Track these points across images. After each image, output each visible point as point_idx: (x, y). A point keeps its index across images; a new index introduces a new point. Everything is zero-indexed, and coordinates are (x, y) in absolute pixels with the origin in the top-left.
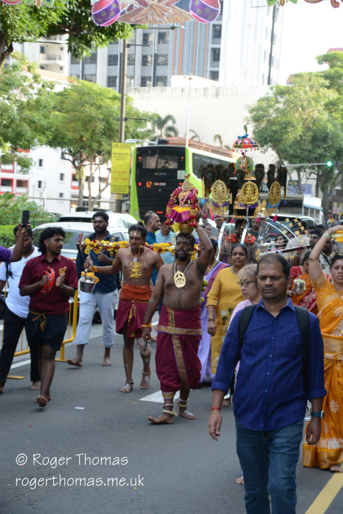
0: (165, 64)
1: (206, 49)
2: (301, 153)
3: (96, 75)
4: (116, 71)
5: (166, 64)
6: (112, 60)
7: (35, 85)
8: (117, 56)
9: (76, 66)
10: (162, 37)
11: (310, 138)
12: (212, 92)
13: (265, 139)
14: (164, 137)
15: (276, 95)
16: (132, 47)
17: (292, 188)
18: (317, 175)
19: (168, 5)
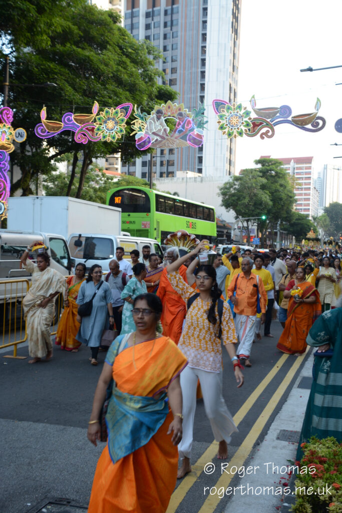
0: (173, 165)
1: (195, 157)
2: (248, 212)
3: (135, 172)
4: (146, 169)
6: (144, 164)
7: (103, 179)
8: (146, 162)
9: (125, 168)
10: (171, 151)
11: (253, 204)
12: (199, 179)
13: (229, 204)
15: (234, 181)
16: (155, 158)
17: (244, 231)
18: (258, 223)
19: (176, 138)
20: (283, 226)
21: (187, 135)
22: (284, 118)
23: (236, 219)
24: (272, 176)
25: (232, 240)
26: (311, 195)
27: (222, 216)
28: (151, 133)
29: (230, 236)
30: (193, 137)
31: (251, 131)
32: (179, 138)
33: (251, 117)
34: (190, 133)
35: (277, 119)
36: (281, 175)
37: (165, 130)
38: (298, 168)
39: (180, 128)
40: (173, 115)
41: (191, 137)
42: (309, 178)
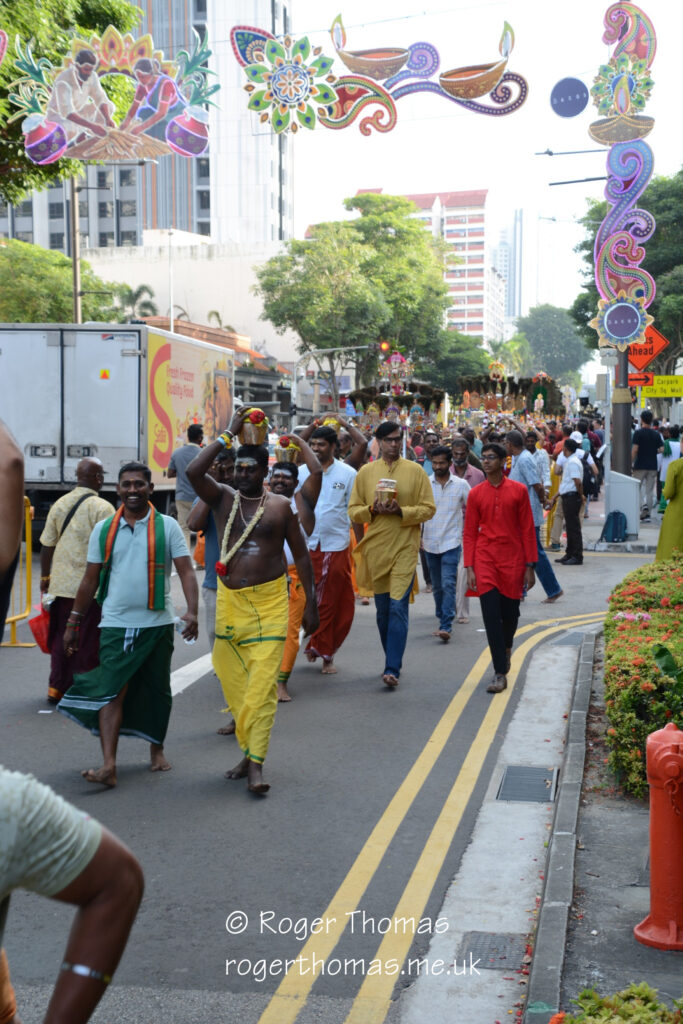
1: (189, 192)
2: (332, 333)
3: (32, 232)
4: (61, 225)
5: (134, 214)
6: (55, 210)
8: (62, 204)
10: (125, 176)
11: (343, 313)
12: (202, 252)
13: (282, 315)
14: (138, 317)
15: (291, 253)
16: (84, 191)
17: (323, 382)
18: (357, 362)
19: (135, 132)
20: (420, 368)
21: (164, 123)
22: (421, 76)
23: (301, 354)
24: (387, 241)
25: (295, 406)
26: (485, 287)
27: (267, 346)
28: (64, 119)
29: (288, 396)
30: (181, 130)
31: (334, 114)
32: (142, 132)
33: (334, 74)
34: (174, 119)
35: (401, 79)
36: (412, 237)
37: (104, 109)
38: (451, 221)
39: (144, 104)
40: (125, 67)
41: (176, 130)
42: (480, 245)
